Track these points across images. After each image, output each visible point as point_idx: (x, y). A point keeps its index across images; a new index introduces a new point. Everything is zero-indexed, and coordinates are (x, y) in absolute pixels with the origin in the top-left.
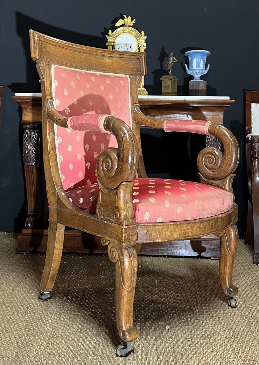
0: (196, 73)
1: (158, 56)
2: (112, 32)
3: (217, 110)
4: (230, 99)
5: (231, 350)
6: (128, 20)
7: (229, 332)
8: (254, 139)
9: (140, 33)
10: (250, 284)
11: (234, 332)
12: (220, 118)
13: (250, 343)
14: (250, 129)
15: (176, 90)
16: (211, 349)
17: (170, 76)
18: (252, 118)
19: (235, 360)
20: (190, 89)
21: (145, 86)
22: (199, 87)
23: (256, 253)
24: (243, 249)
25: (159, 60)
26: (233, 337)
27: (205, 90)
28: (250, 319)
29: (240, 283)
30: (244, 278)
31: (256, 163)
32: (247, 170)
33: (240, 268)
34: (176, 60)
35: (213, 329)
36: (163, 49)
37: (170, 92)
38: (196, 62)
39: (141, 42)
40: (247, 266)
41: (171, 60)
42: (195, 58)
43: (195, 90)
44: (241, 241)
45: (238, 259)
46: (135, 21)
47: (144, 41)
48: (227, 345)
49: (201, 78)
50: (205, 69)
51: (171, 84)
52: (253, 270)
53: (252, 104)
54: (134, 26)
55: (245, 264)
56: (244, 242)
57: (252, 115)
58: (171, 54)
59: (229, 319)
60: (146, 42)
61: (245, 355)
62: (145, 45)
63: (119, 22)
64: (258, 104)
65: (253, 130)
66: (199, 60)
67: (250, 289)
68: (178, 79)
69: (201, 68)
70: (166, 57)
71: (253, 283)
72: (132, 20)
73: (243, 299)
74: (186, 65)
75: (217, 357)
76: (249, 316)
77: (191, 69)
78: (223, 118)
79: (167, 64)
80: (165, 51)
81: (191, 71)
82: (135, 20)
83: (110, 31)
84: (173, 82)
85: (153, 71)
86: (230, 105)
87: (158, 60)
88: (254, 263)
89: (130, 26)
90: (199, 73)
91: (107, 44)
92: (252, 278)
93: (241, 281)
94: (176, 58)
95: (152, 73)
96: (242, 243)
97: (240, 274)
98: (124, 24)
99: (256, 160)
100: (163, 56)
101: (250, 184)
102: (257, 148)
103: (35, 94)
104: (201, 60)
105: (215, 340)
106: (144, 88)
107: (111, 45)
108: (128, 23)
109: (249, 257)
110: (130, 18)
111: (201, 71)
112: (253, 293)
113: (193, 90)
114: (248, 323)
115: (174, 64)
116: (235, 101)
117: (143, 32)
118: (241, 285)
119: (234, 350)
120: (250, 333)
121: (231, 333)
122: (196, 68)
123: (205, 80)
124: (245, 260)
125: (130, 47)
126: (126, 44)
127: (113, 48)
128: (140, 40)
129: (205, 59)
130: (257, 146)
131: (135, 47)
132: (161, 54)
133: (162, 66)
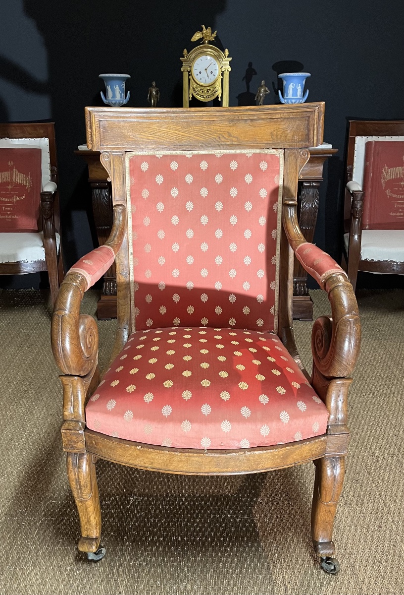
0: (292, 102)
1: (244, 74)
2: (188, 52)
6: (208, 33)
8: (356, 197)
12: (319, 170)
14: (352, 170)
18: (355, 155)
25: (245, 80)
31: (356, 223)
32: (345, 219)
36: (250, 64)
38: (293, 89)
39: (225, 65)
41: (263, 91)
42: (292, 84)
46: (216, 34)
47: (228, 63)
50: (304, 95)
53: (356, 137)
57: (355, 152)
58: (263, 83)
60: (230, 65)
62: (230, 70)
64: (363, 137)
65: (354, 170)
66: (296, 86)
69: (298, 97)
70: (254, 76)
72: (213, 33)
74: (279, 92)
77: (285, 97)
78: (322, 170)
79: (258, 97)
80: (253, 67)
81: (286, 101)
82: (216, 32)
83: (185, 51)
86: (331, 155)
87: (243, 80)
90: (295, 102)
91: (182, 69)
95: (237, 97)
99: (356, 220)
102: (358, 207)
104: (298, 86)
107: (188, 71)
108: (208, 37)
111: (298, 101)
116: (338, 151)
117: (227, 50)
122: (292, 96)
125: (212, 73)
126: (206, 70)
127: (189, 75)
128: (223, 63)
129: (304, 84)
130: (359, 204)
131: (217, 73)
132: (247, 71)
133: (248, 87)
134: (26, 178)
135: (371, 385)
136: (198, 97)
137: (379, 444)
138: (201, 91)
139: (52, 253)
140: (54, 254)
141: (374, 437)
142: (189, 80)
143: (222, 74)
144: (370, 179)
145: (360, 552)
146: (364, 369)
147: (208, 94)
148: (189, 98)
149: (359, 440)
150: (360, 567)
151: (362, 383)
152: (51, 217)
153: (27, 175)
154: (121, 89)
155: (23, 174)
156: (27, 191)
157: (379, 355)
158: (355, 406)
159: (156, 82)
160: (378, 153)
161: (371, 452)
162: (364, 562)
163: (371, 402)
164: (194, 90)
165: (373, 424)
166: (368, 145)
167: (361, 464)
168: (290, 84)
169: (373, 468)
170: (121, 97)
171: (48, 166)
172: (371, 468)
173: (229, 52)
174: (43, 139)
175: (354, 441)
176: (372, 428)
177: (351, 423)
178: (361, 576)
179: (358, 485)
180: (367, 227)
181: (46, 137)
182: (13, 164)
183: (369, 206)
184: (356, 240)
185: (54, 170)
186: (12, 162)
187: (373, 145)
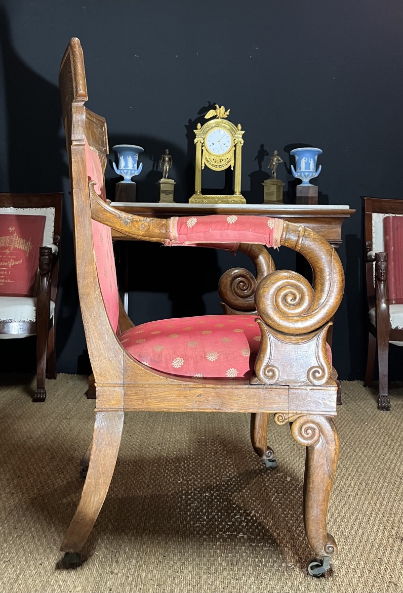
0: (305, 175)
1: (256, 154)
2: (202, 126)
3: (334, 222)
4: (350, 208)
5: (367, 502)
6: (221, 111)
7: (361, 483)
8: (380, 258)
9: (237, 127)
10: (377, 432)
11: (367, 484)
12: (338, 232)
13: (387, 495)
14: (371, 245)
15: (281, 198)
16: (343, 502)
17: (275, 180)
18: (373, 231)
19: (373, 513)
20: (297, 195)
21: (242, 193)
22: (308, 193)
23: (382, 396)
24: (363, 393)
25: (257, 160)
27: (316, 197)
28: (383, 470)
29: (365, 431)
30: (369, 425)
31: (382, 285)
34: (282, 161)
35: (342, 480)
36: (262, 146)
37: (275, 200)
38: (305, 163)
39: (238, 137)
40: (371, 412)
41: (276, 160)
42: (304, 158)
43: (304, 197)
44: (359, 382)
46: (229, 112)
47: (241, 136)
48: (361, 497)
49: (311, 181)
50: (316, 171)
51: (275, 190)
52: (379, 416)
53: (373, 214)
54: (228, 119)
55: (368, 410)
56: (362, 384)
57: (373, 228)
58: (276, 152)
59: (359, 470)
60: (243, 138)
61: (383, 507)
62: (243, 142)
63: (209, 114)
64: (380, 214)
65: (374, 246)
66: (308, 160)
68: (284, 184)
69: (311, 170)
70: (266, 157)
71: (381, 431)
72: (226, 111)
73: (372, 448)
74: (292, 166)
75: (351, 509)
76: (381, 466)
77: (298, 171)
78: (340, 232)
79: (271, 165)
80: (265, 148)
81: (299, 174)
82: (229, 110)
83: (199, 125)
84: (278, 188)
85: (250, 174)
86: (349, 216)
87: (255, 159)
88: (379, 408)
89: (223, 118)
90: (308, 175)
91: (195, 141)
92: (379, 425)
93: (366, 428)
94: (281, 158)
95: (249, 175)
96: (361, 386)
97: (365, 420)
98: (216, 116)
99: (381, 283)
100: (262, 155)
102: (383, 268)
104: (311, 160)
105: (346, 492)
106: (241, 195)
107: (201, 143)
108: (221, 115)
109: (373, 402)
110: (223, 108)
111: (311, 174)
112: (383, 441)
113: (302, 197)
114: (382, 474)
115: (279, 165)
116: (356, 211)
117: (239, 125)
118: (368, 433)
119: (370, 503)
121: (364, 484)
122: (305, 169)
123: (315, 185)
124: (368, 404)
125: (224, 144)
126: (219, 141)
127: (202, 146)
128: (236, 136)
129: (316, 159)
130: (383, 266)
131: (230, 145)
132: (259, 152)
133: (260, 167)
134: (26, 243)
136: (210, 166)
138: (213, 161)
142: (202, 150)
143: (235, 146)
144: (391, 253)
147: (221, 164)
148: (202, 167)
154: (133, 159)
156: (25, 256)
159: (169, 150)
160: (397, 228)
164: (207, 160)
166: (386, 221)
168: (302, 158)
170: (134, 167)
171: (51, 234)
173: (242, 126)
174: (49, 208)
180: (394, 302)
181: (52, 207)
182: (15, 230)
183: (393, 280)
184: (384, 306)
185: (57, 238)
186: (14, 228)
187: (391, 221)
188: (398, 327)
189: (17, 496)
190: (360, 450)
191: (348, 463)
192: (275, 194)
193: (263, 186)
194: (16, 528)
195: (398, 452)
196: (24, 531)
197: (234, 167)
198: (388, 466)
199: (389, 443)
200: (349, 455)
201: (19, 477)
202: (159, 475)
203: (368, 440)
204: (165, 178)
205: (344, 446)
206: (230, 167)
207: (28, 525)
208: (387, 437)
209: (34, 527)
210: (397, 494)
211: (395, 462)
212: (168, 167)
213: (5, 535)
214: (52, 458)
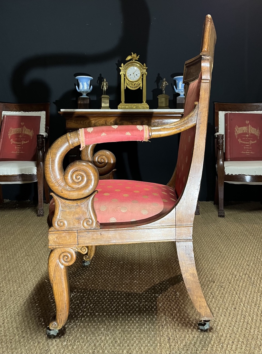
0: (181, 91)
1: (155, 79)
2: (124, 65)
6: (135, 56)
8: (219, 137)
9: (143, 65)
10: (215, 229)
14: (218, 129)
15: (168, 105)
17: (164, 95)
18: (219, 121)
20: (177, 103)
21: (147, 102)
22: (183, 101)
23: (220, 210)
26: (202, 258)
30: (212, 225)
31: (221, 152)
33: (210, 220)
34: (168, 84)
36: (159, 74)
37: (164, 106)
38: (181, 84)
41: (165, 84)
42: (181, 82)
45: (209, 214)
46: (139, 57)
51: (164, 101)
52: (218, 221)
53: (219, 112)
55: (213, 217)
56: (213, 203)
57: (219, 119)
58: (164, 79)
60: (147, 71)
62: (147, 73)
64: (223, 112)
65: (219, 129)
67: (214, 232)
68: (169, 97)
70: (161, 80)
71: (217, 228)
72: (137, 56)
73: (210, 237)
74: (174, 86)
77: (178, 89)
79: (162, 87)
80: (160, 76)
81: (178, 91)
83: (122, 64)
84: (166, 99)
85: (152, 90)
87: (155, 82)
88: (219, 216)
89: (136, 60)
90: (183, 91)
91: (121, 73)
92: (217, 225)
93: (210, 227)
94: (167, 83)
95: (152, 91)
97: (210, 223)
98: (132, 59)
100: (159, 80)
101: (217, 166)
102: (221, 143)
103: (74, 110)
107: (124, 74)
108: (135, 58)
109: (216, 213)
110: (135, 54)
112: (217, 234)
113: (180, 103)
115: (166, 86)
117: (145, 64)
118: (210, 230)
120: (213, 255)
124: (213, 214)
125: (137, 75)
126: (134, 73)
127: (124, 76)
128: (143, 70)
130: (221, 141)
131: (139, 75)
132: (157, 78)
133: (158, 86)
134: (30, 131)
135: (233, 243)
136: (129, 87)
137: (237, 269)
138: (131, 85)
139: (41, 170)
140: (42, 170)
141: (234, 266)
142: (125, 79)
143: (143, 76)
144: (228, 133)
145: (221, 321)
146: (229, 235)
147: (135, 86)
148: (125, 88)
149: (225, 267)
150: (221, 328)
151: (228, 242)
152: (42, 149)
153: (31, 130)
154: (87, 84)
155: (29, 129)
156: (30, 138)
157: (240, 229)
158: (223, 252)
160: (232, 119)
161: (232, 273)
162: (223, 326)
163: (233, 250)
164: (127, 84)
165: (234, 260)
166: (226, 115)
167: (225, 279)
168: (180, 82)
169: (232, 280)
170: (87, 88)
171: (44, 126)
172: (231, 281)
175: (221, 268)
176: (233, 262)
177: (220, 260)
178: (221, 333)
179: (222, 288)
180: (229, 160)
181: (44, 111)
182: (24, 124)
183: (229, 148)
184: (221, 162)
185: (48, 128)
186: (23, 123)
187: (229, 115)
188: (228, 174)
189: (27, 265)
190: (204, 238)
191: (196, 246)
192: (164, 103)
193: (158, 98)
194: (25, 281)
195: (223, 239)
196: (29, 282)
197: (142, 88)
198: (216, 246)
199: (219, 234)
200: (197, 241)
201: (28, 255)
202: (99, 253)
203: (209, 233)
204: (104, 95)
205: (196, 237)
206: (140, 87)
207: (31, 279)
208: (219, 232)
209: (34, 280)
210: (217, 260)
211: (220, 244)
212: (106, 89)
213: (19, 284)
214: (45, 246)
